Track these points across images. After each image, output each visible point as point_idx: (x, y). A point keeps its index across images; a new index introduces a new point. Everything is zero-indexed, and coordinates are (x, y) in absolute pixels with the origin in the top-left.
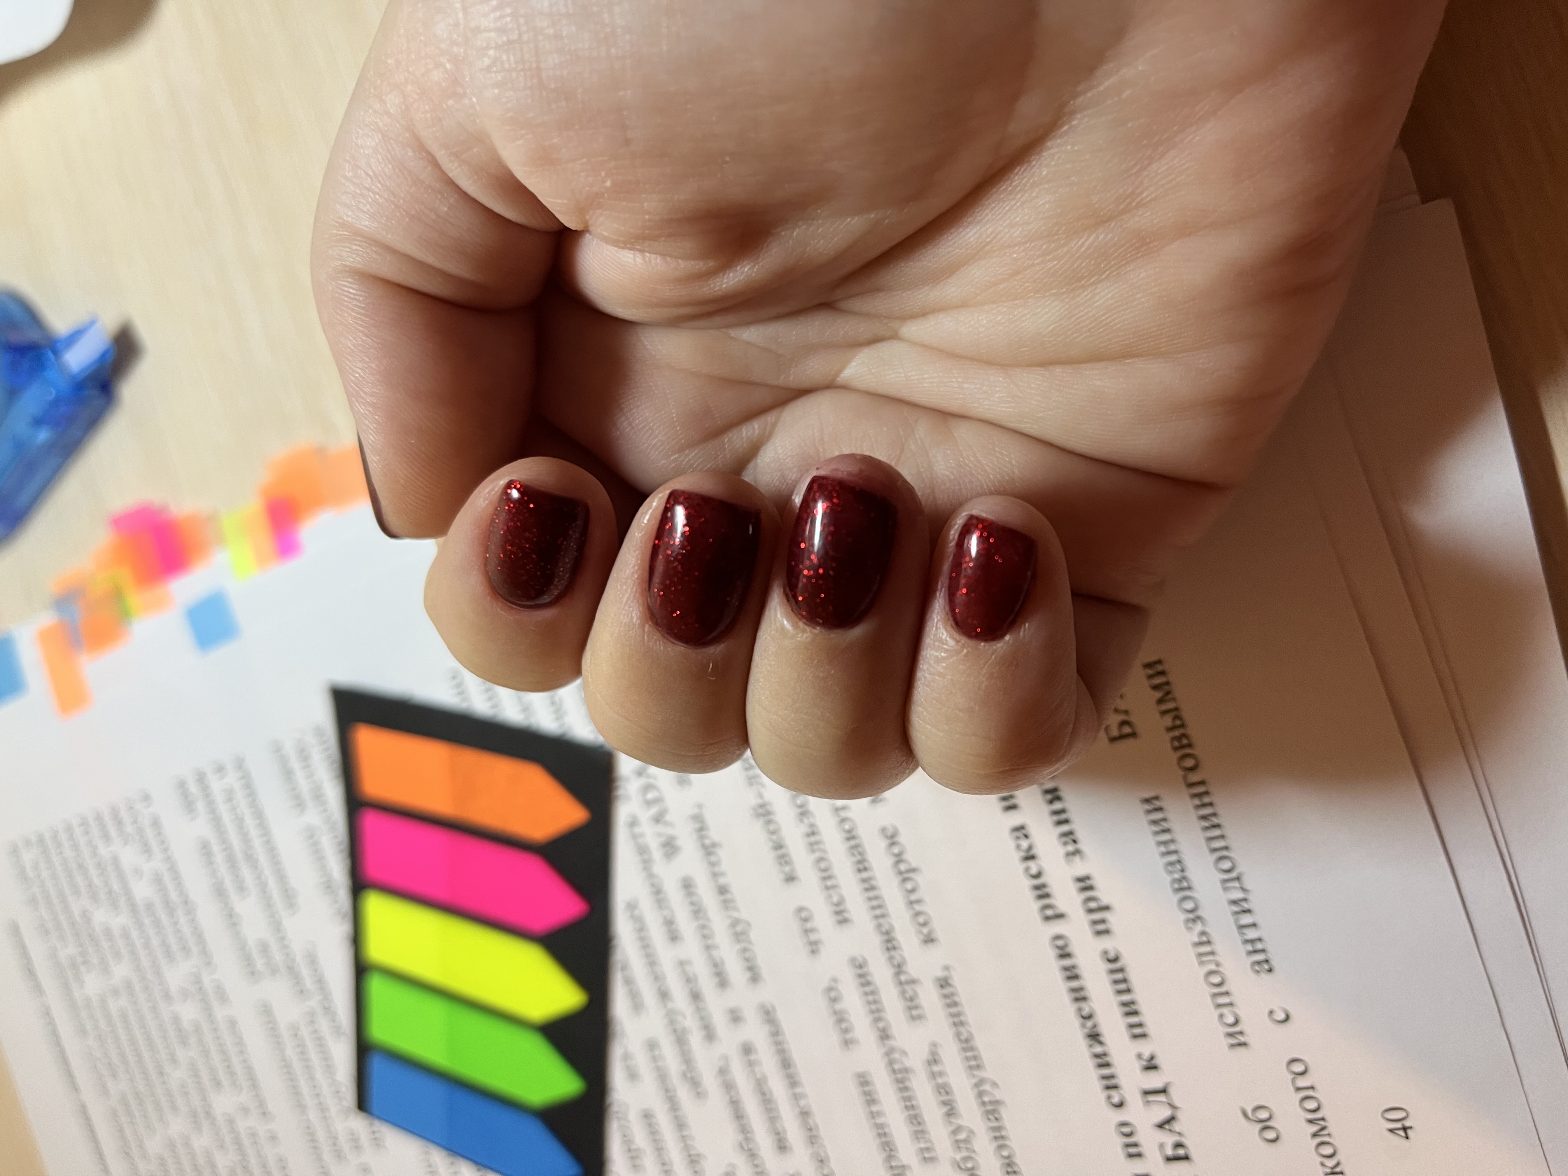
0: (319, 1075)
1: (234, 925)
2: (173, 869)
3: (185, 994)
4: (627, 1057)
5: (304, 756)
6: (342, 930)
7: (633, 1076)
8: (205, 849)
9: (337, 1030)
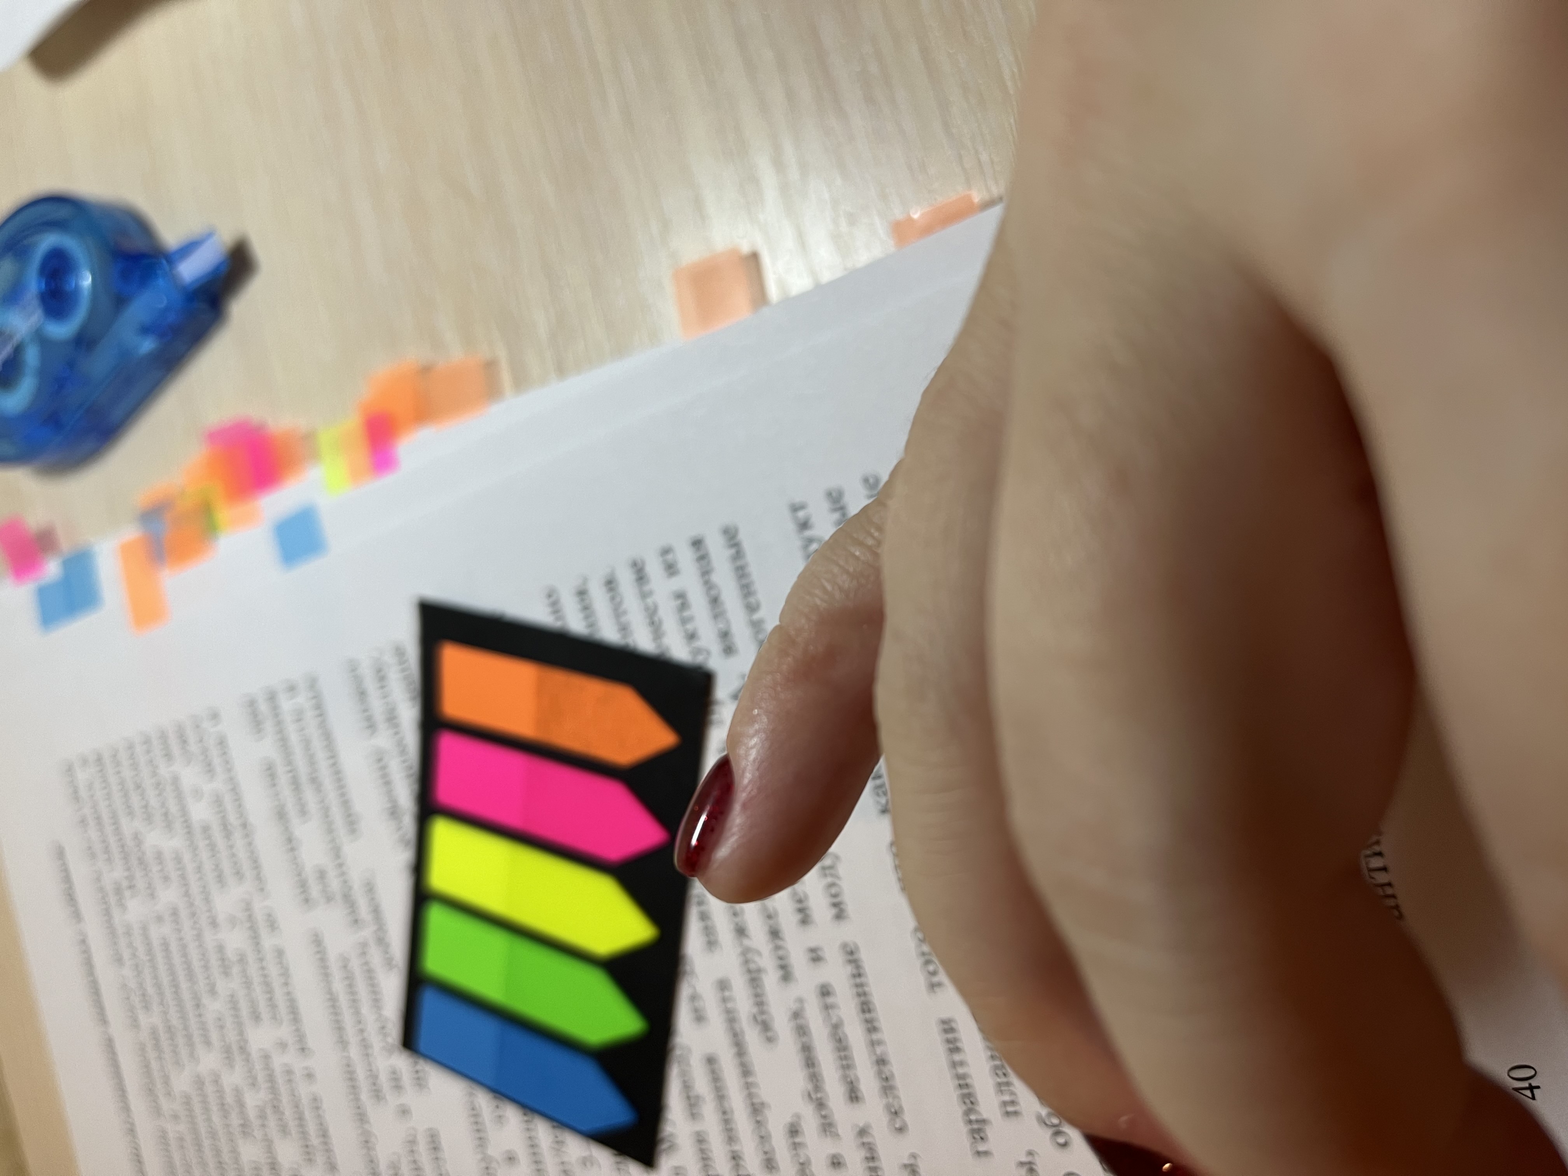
0: (366, 1009)
1: (292, 849)
2: (235, 790)
3: (233, 921)
4: (694, 998)
5: (381, 677)
6: (405, 856)
7: (699, 1017)
8: (270, 771)
9: (389, 963)
